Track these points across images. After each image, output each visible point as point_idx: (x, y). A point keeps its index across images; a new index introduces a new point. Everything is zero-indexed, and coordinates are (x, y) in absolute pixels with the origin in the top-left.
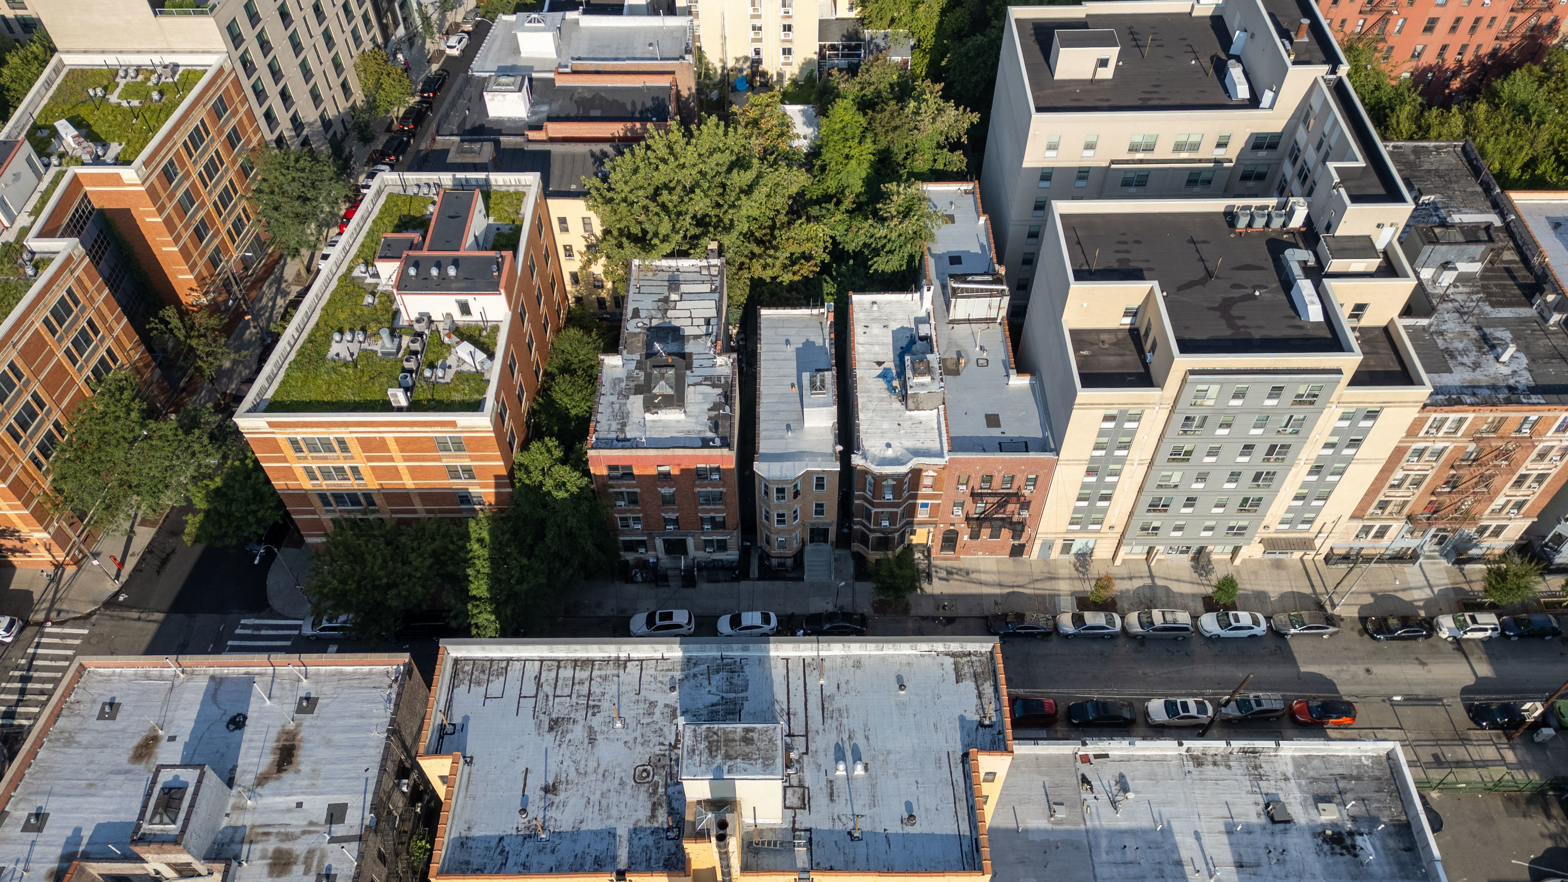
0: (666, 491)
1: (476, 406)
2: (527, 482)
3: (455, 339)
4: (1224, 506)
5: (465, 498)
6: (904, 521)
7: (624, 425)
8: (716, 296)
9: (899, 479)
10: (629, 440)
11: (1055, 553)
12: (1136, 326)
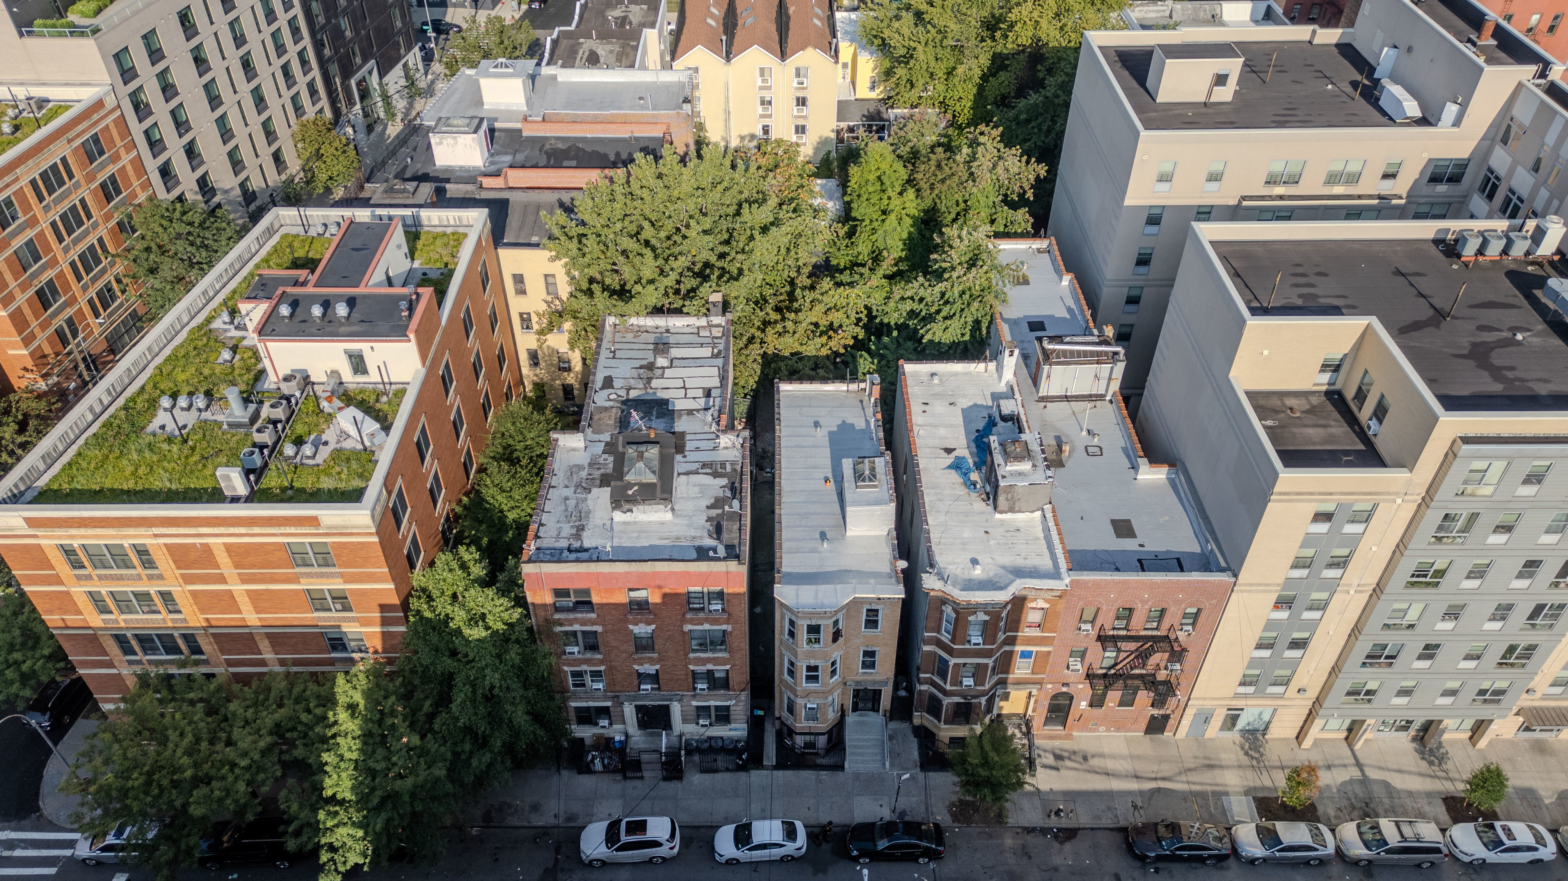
0: (642, 629)
1: (354, 496)
2: (428, 614)
3: (337, 403)
4: (1478, 657)
5: (338, 643)
6: (995, 678)
7: (581, 528)
8: (720, 362)
9: (994, 612)
10: (586, 550)
11: (1213, 730)
12: (1337, 387)
